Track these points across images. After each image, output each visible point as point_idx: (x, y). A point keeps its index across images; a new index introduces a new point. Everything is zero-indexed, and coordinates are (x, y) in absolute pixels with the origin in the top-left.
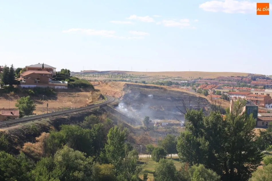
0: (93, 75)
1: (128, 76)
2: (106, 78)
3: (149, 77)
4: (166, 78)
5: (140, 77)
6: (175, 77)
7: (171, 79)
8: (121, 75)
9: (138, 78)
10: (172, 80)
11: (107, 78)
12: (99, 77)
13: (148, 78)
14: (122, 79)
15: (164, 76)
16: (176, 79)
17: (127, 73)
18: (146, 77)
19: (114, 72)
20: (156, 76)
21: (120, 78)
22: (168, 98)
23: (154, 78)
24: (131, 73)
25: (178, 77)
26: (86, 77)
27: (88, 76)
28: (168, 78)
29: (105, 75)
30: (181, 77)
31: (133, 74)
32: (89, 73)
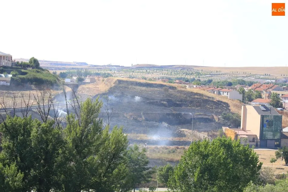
0: (147, 71)
1: (194, 72)
2: (163, 75)
3: (224, 74)
4: (247, 76)
5: (210, 74)
6: (261, 75)
7: (254, 77)
8: (186, 71)
9: (208, 76)
10: (256, 78)
11: (165, 74)
12: (154, 73)
13: (222, 76)
14: (184, 76)
15: (245, 73)
16: (262, 77)
17: (194, 68)
18: (219, 74)
19: (178, 67)
20: (234, 73)
21: (182, 75)
22: (162, 102)
23: (230, 75)
24: (200, 69)
25: (265, 75)
26: (136, 73)
27: (138, 72)
28: (249, 76)
29: (163, 70)
30: (270, 75)
31: (202, 70)
32: (143, 67)
